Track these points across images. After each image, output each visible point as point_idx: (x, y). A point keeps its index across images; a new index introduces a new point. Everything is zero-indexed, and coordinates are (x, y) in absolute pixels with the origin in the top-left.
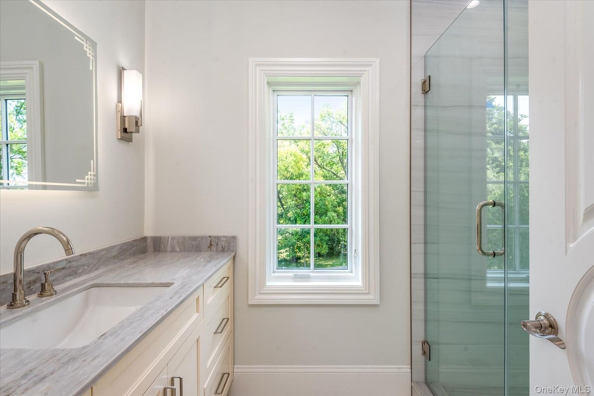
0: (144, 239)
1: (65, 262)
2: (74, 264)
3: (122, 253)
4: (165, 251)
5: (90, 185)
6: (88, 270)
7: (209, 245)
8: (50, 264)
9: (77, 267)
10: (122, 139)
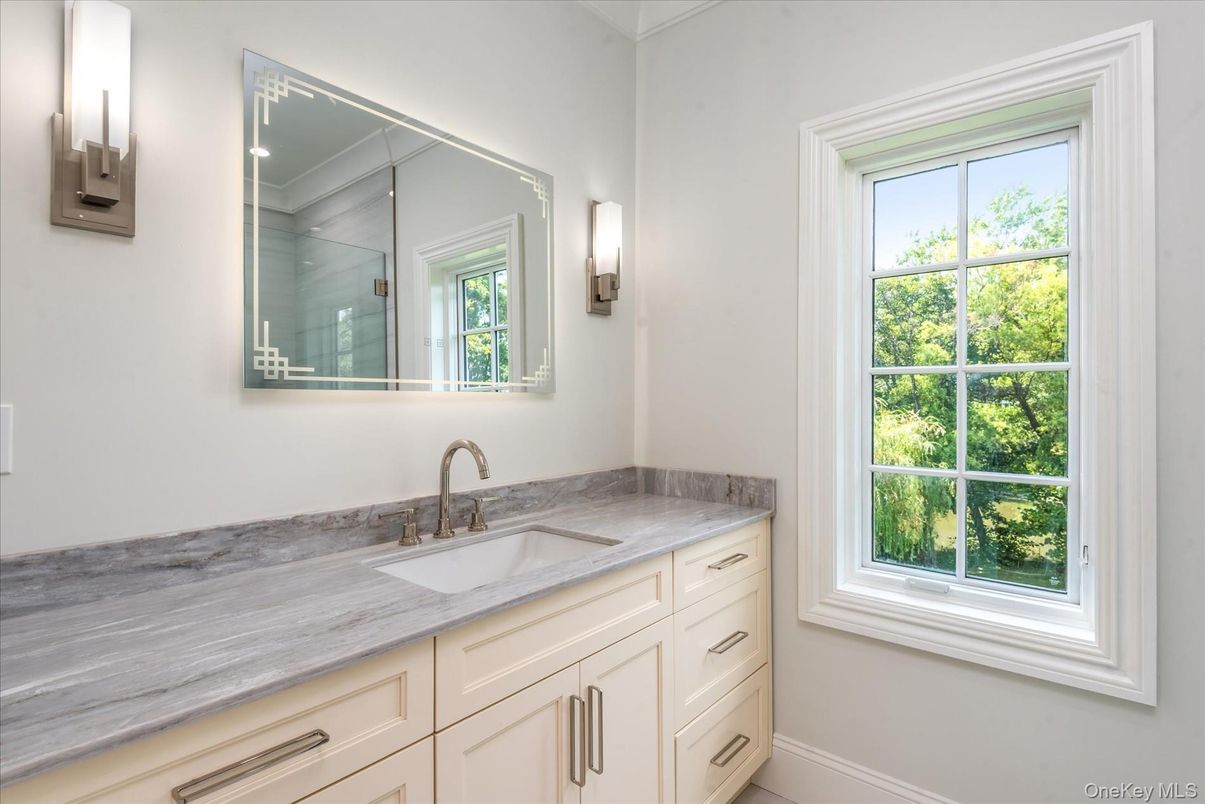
0: (632, 470)
1: (507, 490)
2: (519, 495)
3: (592, 489)
4: (662, 494)
5: (542, 385)
6: (539, 506)
7: (727, 491)
8: (488, 490)
9: (524, 500)
10: (593, 312)
